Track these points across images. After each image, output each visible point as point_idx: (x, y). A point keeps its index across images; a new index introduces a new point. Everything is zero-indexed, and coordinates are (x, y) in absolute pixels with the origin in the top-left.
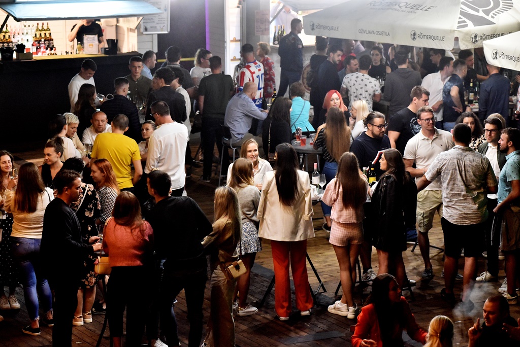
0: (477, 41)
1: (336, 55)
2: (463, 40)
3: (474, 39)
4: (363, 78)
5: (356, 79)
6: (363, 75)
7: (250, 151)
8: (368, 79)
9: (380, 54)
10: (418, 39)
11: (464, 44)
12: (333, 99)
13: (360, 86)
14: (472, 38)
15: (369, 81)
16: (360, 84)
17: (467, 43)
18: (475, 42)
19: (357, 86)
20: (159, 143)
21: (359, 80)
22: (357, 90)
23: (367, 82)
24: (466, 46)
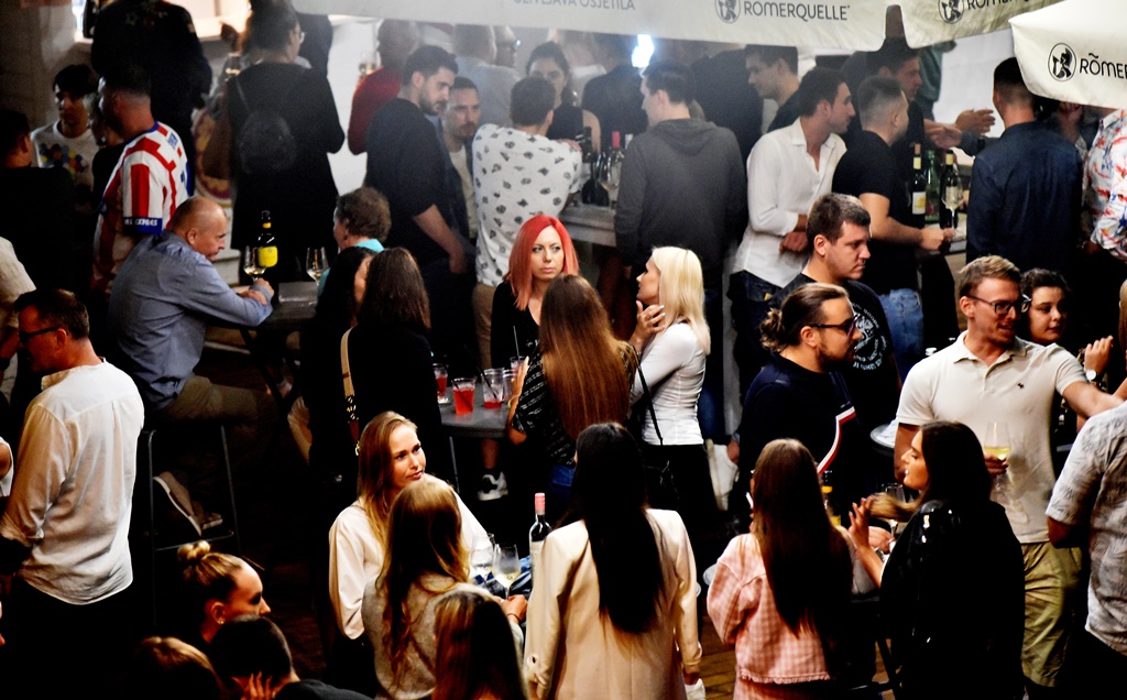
0: (958, 14)
1: (433, 81)
2: (914, 14)
3: (949, 10)
4: (530, 147)
5: (505, 149)
6: (532, 140)
7: (403, 454)
8: (550, 150)
9: (562, 72)
10: (743, 17)
11: (919, 28)
12: (542, 247)
13: (520, 176)
14: (944, 6)
15: (555, 155)
16: (519, 169)
17: (927, 25)
18: (953, 17)
19: (508, 173)
20: (66, 434)
21: (516, 155)
22: (507, 186)
23: (545, 160)
24: (927, 33)
